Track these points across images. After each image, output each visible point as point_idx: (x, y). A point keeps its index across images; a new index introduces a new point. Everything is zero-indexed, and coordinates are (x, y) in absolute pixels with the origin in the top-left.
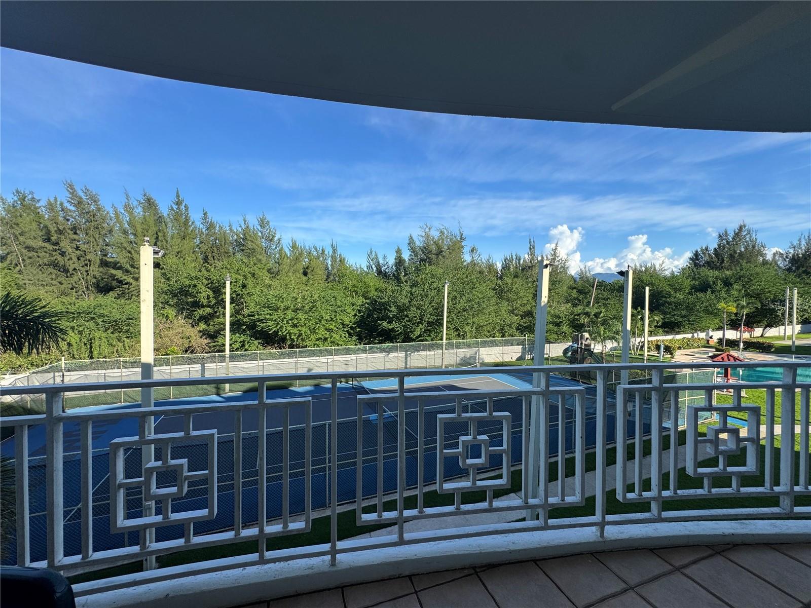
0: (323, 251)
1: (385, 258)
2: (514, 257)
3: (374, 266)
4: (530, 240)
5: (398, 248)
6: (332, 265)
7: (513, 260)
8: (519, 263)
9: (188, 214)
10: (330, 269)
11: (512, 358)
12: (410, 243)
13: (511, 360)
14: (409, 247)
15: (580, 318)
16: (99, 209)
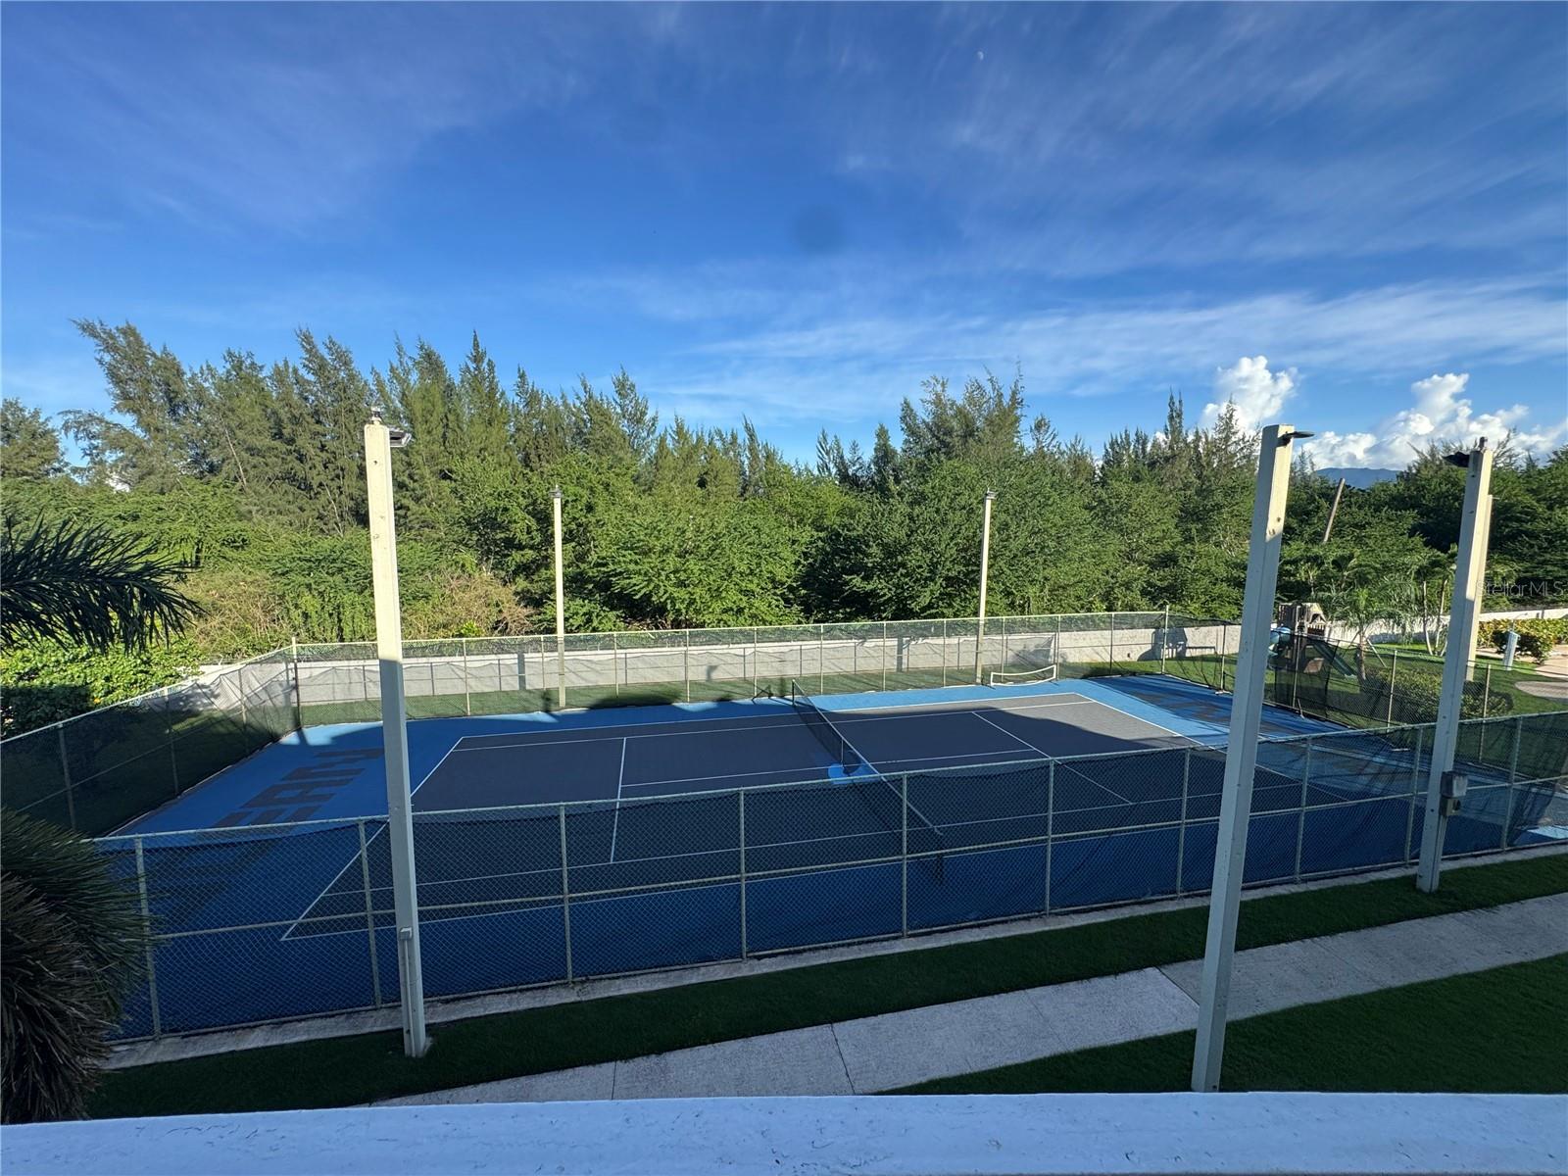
0: (734, 438)
1: (854, 447)
2: (1133, 437)
3: (831, 466)
4: (1172, 398)
5: (882, 427)
6: (751, 465)
7: (1129, 444)
8: (1144, 449)
9: (493, 378)
10: (747, 473)
11: (1129, 655)
12: (905, 417)
13: (1128, 659)
14: (903, 426)
15: (1297, 569)
16: (352, 377)
